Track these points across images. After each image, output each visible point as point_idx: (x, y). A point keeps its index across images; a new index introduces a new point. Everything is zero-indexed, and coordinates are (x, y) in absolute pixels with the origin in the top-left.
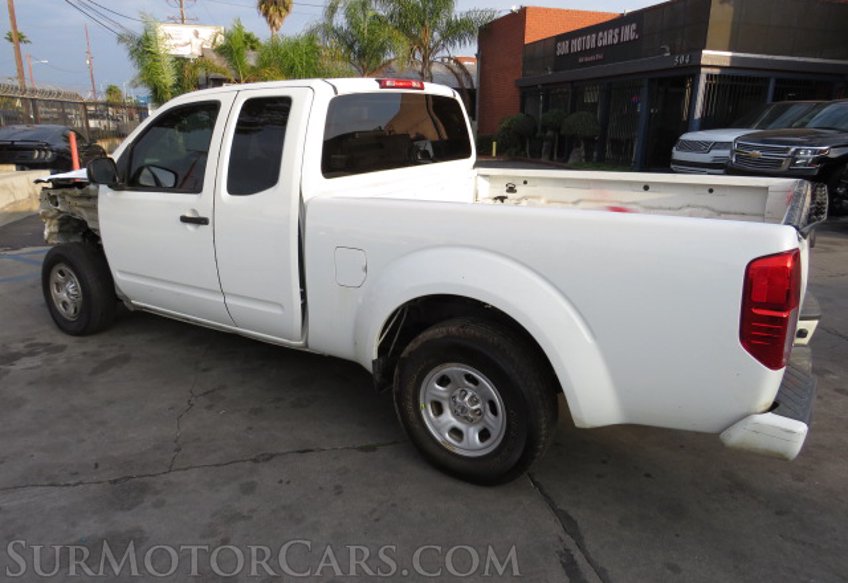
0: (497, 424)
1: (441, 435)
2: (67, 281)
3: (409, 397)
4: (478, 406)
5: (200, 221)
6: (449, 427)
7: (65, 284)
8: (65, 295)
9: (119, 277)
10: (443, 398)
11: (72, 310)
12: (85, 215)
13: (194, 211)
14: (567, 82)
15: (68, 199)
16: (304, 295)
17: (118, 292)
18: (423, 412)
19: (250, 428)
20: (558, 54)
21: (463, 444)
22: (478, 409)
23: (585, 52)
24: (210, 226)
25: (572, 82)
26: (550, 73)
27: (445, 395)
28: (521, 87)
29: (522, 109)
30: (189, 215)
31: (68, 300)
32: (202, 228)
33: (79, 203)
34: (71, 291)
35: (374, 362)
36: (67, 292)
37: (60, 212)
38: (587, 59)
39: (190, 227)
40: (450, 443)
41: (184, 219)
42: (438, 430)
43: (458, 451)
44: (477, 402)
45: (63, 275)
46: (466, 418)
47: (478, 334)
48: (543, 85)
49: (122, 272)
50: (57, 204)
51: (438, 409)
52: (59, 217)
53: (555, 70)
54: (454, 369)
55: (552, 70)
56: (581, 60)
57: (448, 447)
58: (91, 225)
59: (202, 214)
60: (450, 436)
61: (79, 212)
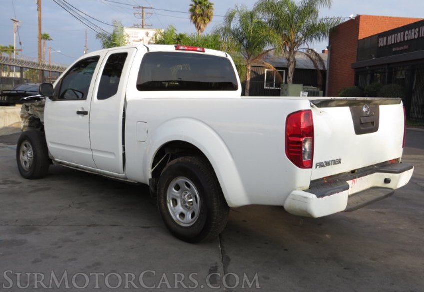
0: (197, 208)
1: (176, 216)
2: (28, 150)
3: (162, 196)
4: (191, 200)
5: (84, 113)
6: (179, 212)
7: (27, 152)
8: (26, 158)
9: (50, 145)
10: (178, 197)
11: (28, 165)
12: (40, 116)
13: (83, 108)
14: (385, 64)
15: (33, 107)
16: (124, 148)
17: (50, 155)
18: (168, 205)
19: (93, 216)
20: (380, 45)
21: (185, 221)
22: (192, 202)
23: (396, 44)
24: (88, 115)
25: (389, 64)
26: (374, 58)
27: (179, 195)
28: (356, 68)
29: (357, 83)
30: (80, 110)
31: (27, 161)
32: (86, 116)
33: (38, 109)
34: (29, 155)
35: (150, 180)
36: (28, 156)
37: (30, 115)
38: (398, 49)
39: (80, 116)
40: (179, 221)
41: (79, 113)
42: (174, 213)
43: (182, 225)
44: (191, 198)
45: (26, 146)
46: (186, 206)
47: (190, 161)
48: (370, 67)
49: (51, 142)
50: (28, 110)
51: (175, 202)
52: (29, 117)
53: (378, 56)
54: (181, 180)
55: (375, 57)
56: (394, 49)
57: (178, 223)
58: (41, 120)
59: (86, 110)
60: (180, 217)
61: (38, 114)
